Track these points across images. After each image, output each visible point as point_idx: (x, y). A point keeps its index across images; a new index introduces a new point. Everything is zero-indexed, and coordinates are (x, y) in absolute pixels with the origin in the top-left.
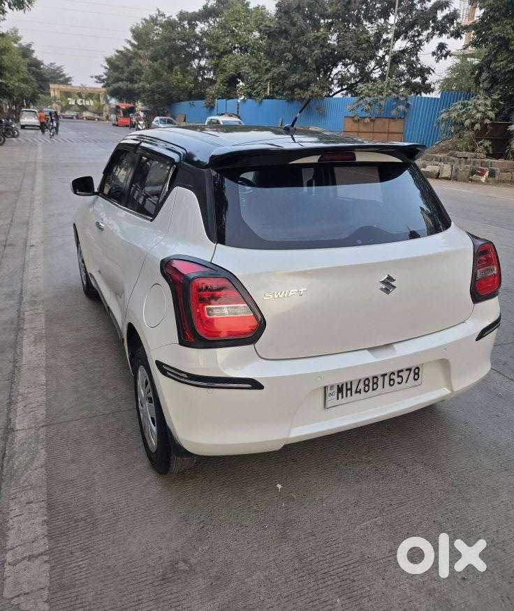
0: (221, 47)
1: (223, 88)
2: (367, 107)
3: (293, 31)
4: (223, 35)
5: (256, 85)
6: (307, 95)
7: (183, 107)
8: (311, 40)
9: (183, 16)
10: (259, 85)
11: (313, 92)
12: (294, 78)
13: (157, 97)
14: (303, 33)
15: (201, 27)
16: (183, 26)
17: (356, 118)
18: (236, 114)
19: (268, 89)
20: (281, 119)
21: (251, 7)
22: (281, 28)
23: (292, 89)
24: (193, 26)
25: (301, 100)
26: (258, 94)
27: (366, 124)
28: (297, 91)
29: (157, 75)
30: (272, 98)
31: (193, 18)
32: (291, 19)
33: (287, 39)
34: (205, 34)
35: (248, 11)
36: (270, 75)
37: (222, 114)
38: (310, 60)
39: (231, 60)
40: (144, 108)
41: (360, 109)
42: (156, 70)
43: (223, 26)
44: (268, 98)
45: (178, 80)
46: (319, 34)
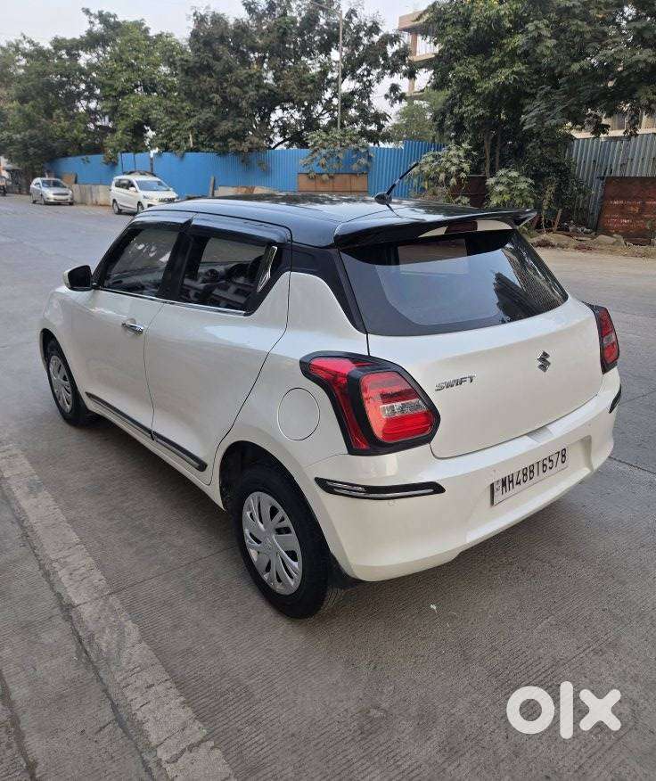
0: (119, 85)
1: (128, 139)
2: (323, 161)
3: (218, 66)
4: (119, 69)
5: (174, 135)
6: (245, 146)
7: (72, 164)
8: (242, 78)
9: (58, 44)
10: (178, 134)
11: (251, 143)
12: (226, 126)
13: (31, 151)
14: (230, 70)
15: (85, 58)
16: (60, 58)
17: (312, 175)
18: (149, 170)
19: (191, 139)
20: (212, 178)
21: (152, 33)
22: (202, 64)
23: (224, 139)
24: (74, 57)
25: (237, 153)
26: (178, 147)
27: (324, 182)
28: (231, 142)
29: (30, 122)
30: (197, 150)
31: (73, 47)
32: (214, 52)
33: (211, 76)
34: (92, 67)
35: (148, 38)
36: (192, 122)
37: (131, 173)
38: (244, 103)
39: (134, 102)
40: (10, 166)
41: (315, 163)
42: (28, 115)
43: (118, 58)
44: (191, 150)
45: (62, 128)
46: (253, 72)
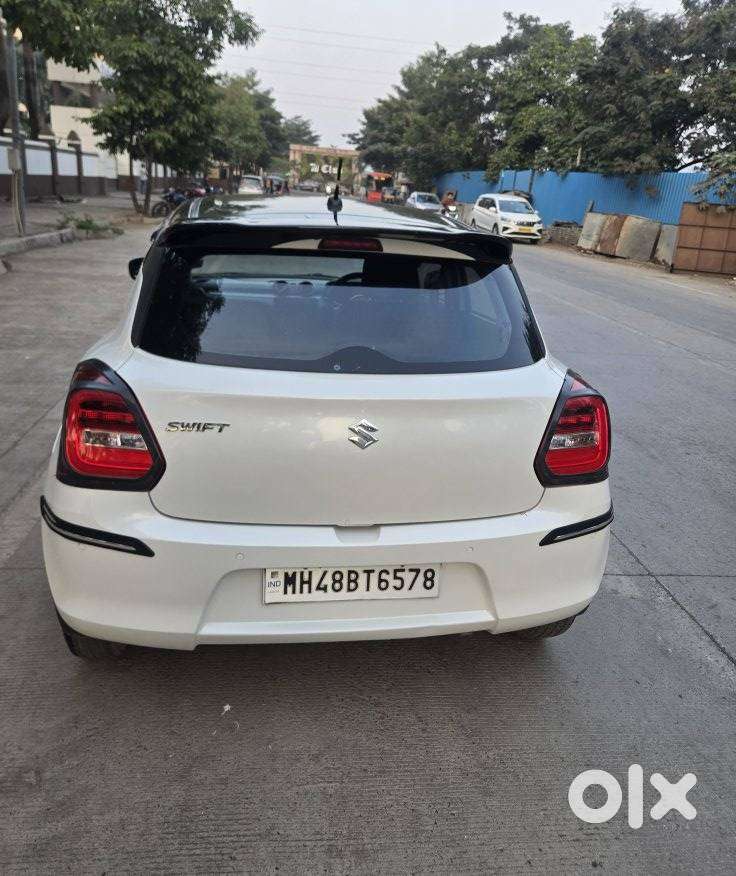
0: (519, 96)
1: (515, 154)
2: (723, 188)
3: (623, 71)
4: (524, 78)
5: (561, 151)
6: (633, 167)
7: (455, 181)
8: (648, 84)
9: (471, 52)
10: (567, 151)
11: (642, 163)
12: (618, 141)
13: (420, 164)
14: (638, 75)
15: (496, 66)
16: (470, 66)
17: (703, 205)
18: (527, 190)
19: (578, 158)
20: (591, 202)
21: (575, 37)
22: (604, 69)
23: (612, 157)
24: (484, 66)
25: (622, 174)
26: (563, 164)
27: (718, 215)
28: (619, 160)
29: (424, 136)
30: (585, 170)
31: (486, 55)
32: (622, 53)
33: (612, 83)
34: (499, 77)
35: (568, 44)
36: (579, 136)
37: (505, 192)
38: (642, 115)
39: (532, 114)
41: (712, 191)
42: (422, 127)
43: (526, 66)
44: (577, 170)
45: (451, 141)
46: (661, 77)
